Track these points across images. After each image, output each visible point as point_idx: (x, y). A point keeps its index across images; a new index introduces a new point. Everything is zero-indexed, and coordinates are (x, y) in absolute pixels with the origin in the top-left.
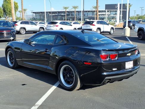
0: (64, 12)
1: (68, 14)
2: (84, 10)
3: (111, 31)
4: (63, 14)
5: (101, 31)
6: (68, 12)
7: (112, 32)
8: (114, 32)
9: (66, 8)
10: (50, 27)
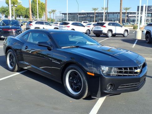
0: (93, 13)
1: (97, 15)
2: (108, 12)
3: (124, 34)
4: (91, 16)
5: (113, 33)
6: (97, 13)
7: (126, 34)
8: (128, 34)
9: (95, 9)
10: (62, 28)
